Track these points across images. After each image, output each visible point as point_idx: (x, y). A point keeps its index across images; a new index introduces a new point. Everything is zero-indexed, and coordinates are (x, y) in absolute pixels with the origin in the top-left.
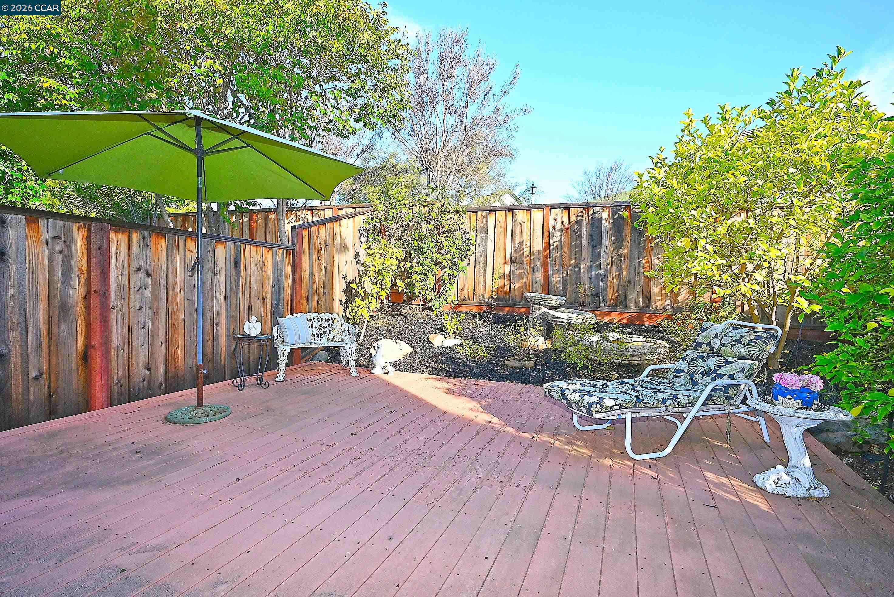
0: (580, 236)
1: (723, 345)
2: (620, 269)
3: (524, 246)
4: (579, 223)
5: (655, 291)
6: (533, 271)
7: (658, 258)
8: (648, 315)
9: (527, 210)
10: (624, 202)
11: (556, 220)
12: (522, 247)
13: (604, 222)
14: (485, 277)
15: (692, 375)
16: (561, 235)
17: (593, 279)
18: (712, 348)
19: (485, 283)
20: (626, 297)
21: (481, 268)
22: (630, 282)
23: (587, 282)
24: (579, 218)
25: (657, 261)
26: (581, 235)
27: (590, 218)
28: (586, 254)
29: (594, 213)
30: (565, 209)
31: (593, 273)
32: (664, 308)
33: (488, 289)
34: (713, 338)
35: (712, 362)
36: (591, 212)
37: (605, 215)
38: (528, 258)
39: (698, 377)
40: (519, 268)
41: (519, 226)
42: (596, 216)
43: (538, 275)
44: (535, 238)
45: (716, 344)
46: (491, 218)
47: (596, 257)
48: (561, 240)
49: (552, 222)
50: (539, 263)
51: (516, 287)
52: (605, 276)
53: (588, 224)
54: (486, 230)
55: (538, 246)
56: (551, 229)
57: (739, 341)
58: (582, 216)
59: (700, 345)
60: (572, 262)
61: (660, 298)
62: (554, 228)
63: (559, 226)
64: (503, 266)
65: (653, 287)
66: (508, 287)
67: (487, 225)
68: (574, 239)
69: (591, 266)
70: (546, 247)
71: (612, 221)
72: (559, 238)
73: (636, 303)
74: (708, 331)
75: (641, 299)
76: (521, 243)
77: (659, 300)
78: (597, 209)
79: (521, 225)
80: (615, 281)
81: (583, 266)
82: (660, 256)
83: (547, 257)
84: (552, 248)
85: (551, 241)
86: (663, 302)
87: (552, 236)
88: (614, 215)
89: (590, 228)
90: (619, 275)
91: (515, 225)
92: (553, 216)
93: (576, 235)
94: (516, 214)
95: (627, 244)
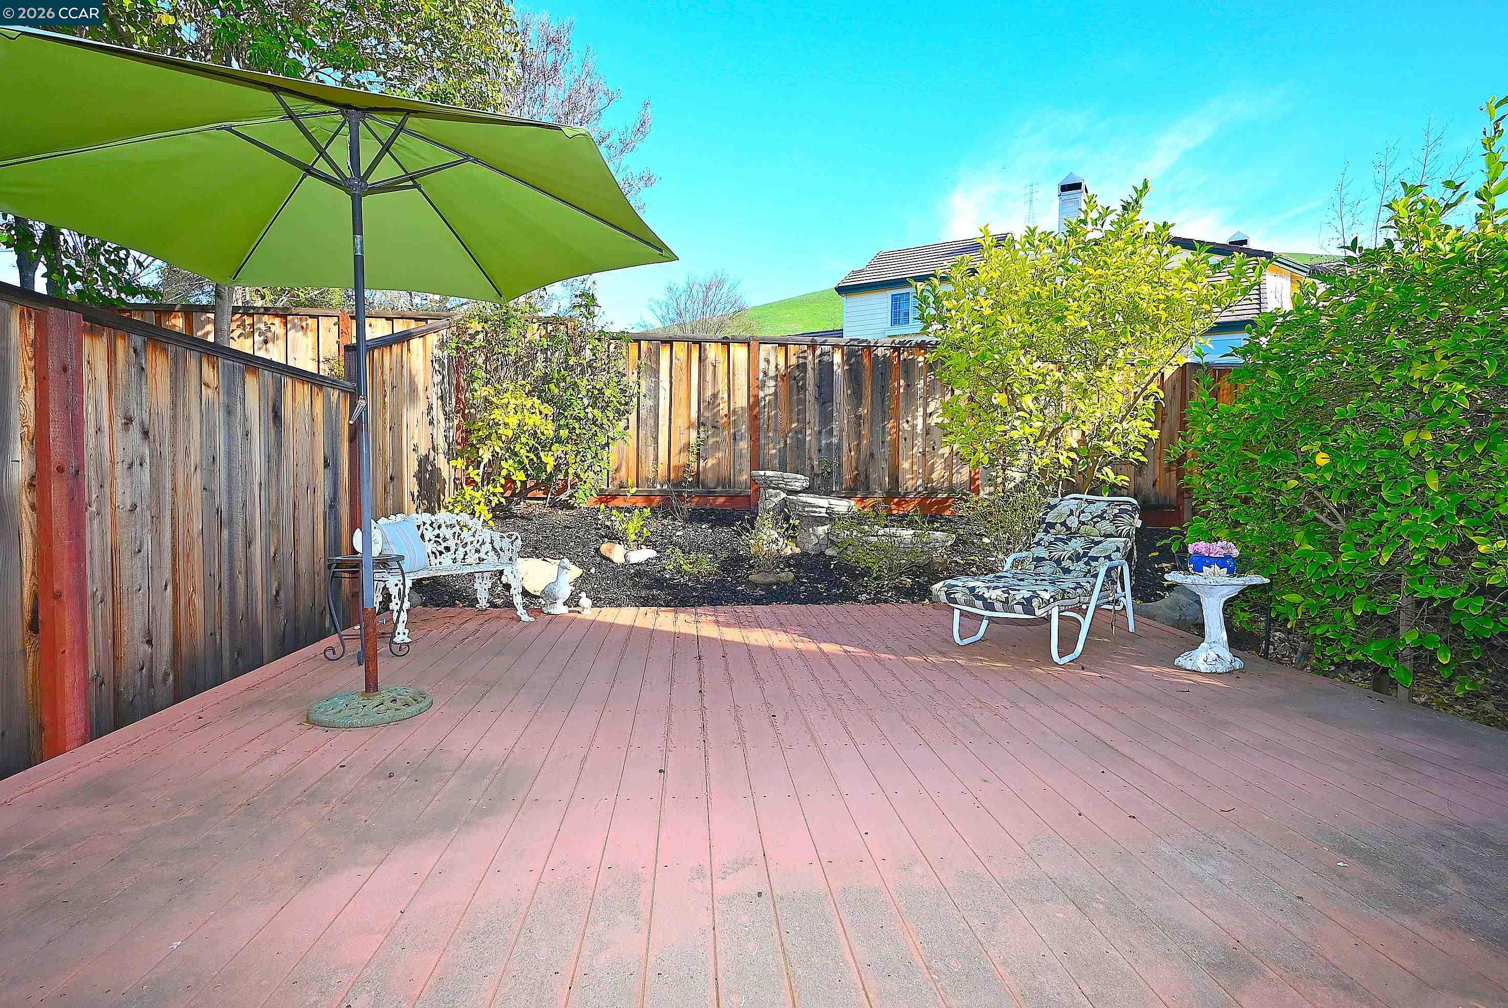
0: (803, 388)
1: (1083, 523)
2: (859, 435)
3: (719, 401)
4: (802, 367)
5: (904, 466)
6: (735, 439)
7: (907, 422)
8: (896, 500)
9: (723, 344)
10: (863, 341)
11: (768, 361)
12: (717, 402)
13: (835, 367)
14: (656, 449)
15: (1058, 562)
16: (775, 386)
17: (823, 451)
18: (1069, 529)
19: (656, 459)
20: (867, 477)
21: (649, 434)
22: (872, 455)
23: (815, 456)
24: (801, 361)
25: (906, 426)
26: (804, 384)
27: (817, 361)
28: (812, 414)
29: (822, 355)
30: (780, 345)
31: (824, 442)
32: (915, 490)
33: (662, 469)
34: (1069, 516)
35: (1077, 545)
36: (818, 352)
37: (837, 358)
38: (725, 419)
39: (1066, 563)
40: (713, 435)
41: (711, 368)
42: (826, 358)
43: (744, 445)
44: (736, 389)
45: (1073, 522)
46: (665, 353)
47: (826, 418)
48: (776, 393)
49: (763, 365)
50: (744, 427)
51: (709, 465)
52: (839, 447)
53: (813, 369)
54: (656, 373)
55: (741, 400)
56: (761, 375)
57: (1102, 517)
58: (805, 358)
59: (1052, 525)
60: (794, 425)
61: (911, 476)
62: (765, 374)
63: (772, 373)
64: (687, 431)
65: (901, 461)
66: (694, 465)
67: (658, 364)
68: (795, 391)
69: (820, 432)
70: (754, 403)
71: (846, 367)
72: (772, 390)
73: (881, 484)
74: (1059, 507)
75: (887, 479)
76: (715, 396)
77: (909, 479)
78: (827, 348)
79: (715, 366)
80: (853, 453)
81: (809, 431)
82: (909, 419)
83: (756, 417)
84: (763, 404)
85: (761, 394)
86: (914, 481)
87: (763, 386)
88: (849, 359)
89: (817, 376)
90: (858, 445)
91: (705, 366)
92: (762, 355)
93: (798, 386)
94: (705, 349)
95: (867, 401)
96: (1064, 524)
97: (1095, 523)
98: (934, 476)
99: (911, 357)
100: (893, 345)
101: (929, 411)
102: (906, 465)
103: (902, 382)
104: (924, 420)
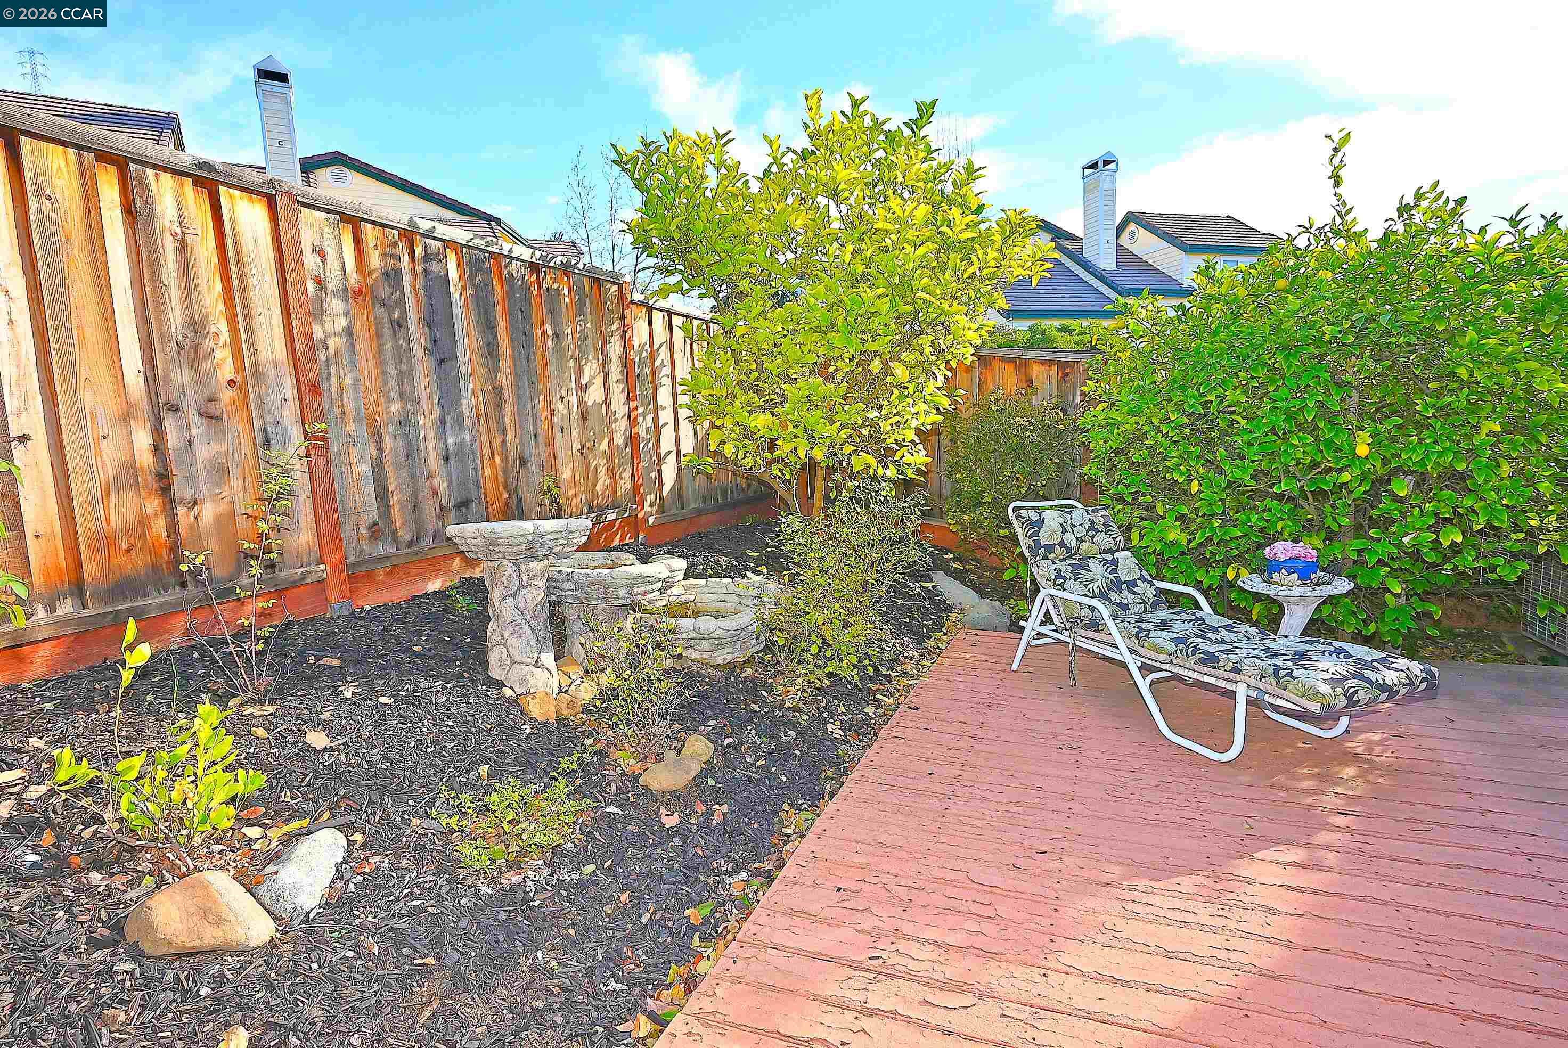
0: (400, 325)
2: (500, 426)
3: (210, 341)
4: (393, 279)
5: (565, 476)
6: (269, 444)
7: (562, 399)
9: (198, 182)
11: (321, 254)
12: (202, 346)
13: (452, 288)
16: (347, 314)
17: (452, 461)
22: (522, 460)
23: (439, 471)
24: (391, 264)
25: (560, 406)
26: (402, 317)
27: (419, 269)
28: (424, 382)
29: (427, 257)
30: (344, 218)
31: (450, 441)
36: (419, 250)
37: (453, 269)
38: (233, 393)
40: (208, 439)
42: (433, 266)
44: (255, 312)
47: (449, 392)
48: (348, 331)
49: (311, 261)
50: (286, 412)
51: (205, 519)
52: (476, 448)
53: (414, 285)
55: (268, 344)
56: (310, 285)
58: (398, 259)
60: (393, 407)
62: (319, 282)
63: (333, 281)
64: (119, 431)
65: (560, 468)
66: (159, 526)
68: (387, 330)
69: (443, 421)
70: (303, 353)
71: (469, 292)
72: (340, 323)
76: (197, 326)
78: (433, 245)
79: (185, 244)
80: (498, 460)
81: (422, 419)
83: (315, 389)
84: (323, 357)
85: (318, 332)
86: (578, 500)
87: (318, 311)
88: (472, 277)
89: (424, 301)
90: (504, 442)
91: (152, 238)
92: (308, 238)
93: (391, 321)
94: (145, 188)
95: (506, 361)
96: (1062, 544)
97: (1093, 537)
98: (599, 488)
99: (555, 286)
100: (534, 260)
101: (584, 382)
102: (567, 473)
103: (549, 327)
104: (579, 397)
